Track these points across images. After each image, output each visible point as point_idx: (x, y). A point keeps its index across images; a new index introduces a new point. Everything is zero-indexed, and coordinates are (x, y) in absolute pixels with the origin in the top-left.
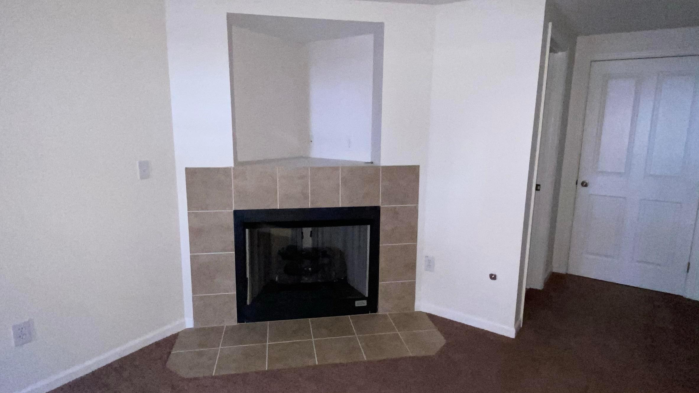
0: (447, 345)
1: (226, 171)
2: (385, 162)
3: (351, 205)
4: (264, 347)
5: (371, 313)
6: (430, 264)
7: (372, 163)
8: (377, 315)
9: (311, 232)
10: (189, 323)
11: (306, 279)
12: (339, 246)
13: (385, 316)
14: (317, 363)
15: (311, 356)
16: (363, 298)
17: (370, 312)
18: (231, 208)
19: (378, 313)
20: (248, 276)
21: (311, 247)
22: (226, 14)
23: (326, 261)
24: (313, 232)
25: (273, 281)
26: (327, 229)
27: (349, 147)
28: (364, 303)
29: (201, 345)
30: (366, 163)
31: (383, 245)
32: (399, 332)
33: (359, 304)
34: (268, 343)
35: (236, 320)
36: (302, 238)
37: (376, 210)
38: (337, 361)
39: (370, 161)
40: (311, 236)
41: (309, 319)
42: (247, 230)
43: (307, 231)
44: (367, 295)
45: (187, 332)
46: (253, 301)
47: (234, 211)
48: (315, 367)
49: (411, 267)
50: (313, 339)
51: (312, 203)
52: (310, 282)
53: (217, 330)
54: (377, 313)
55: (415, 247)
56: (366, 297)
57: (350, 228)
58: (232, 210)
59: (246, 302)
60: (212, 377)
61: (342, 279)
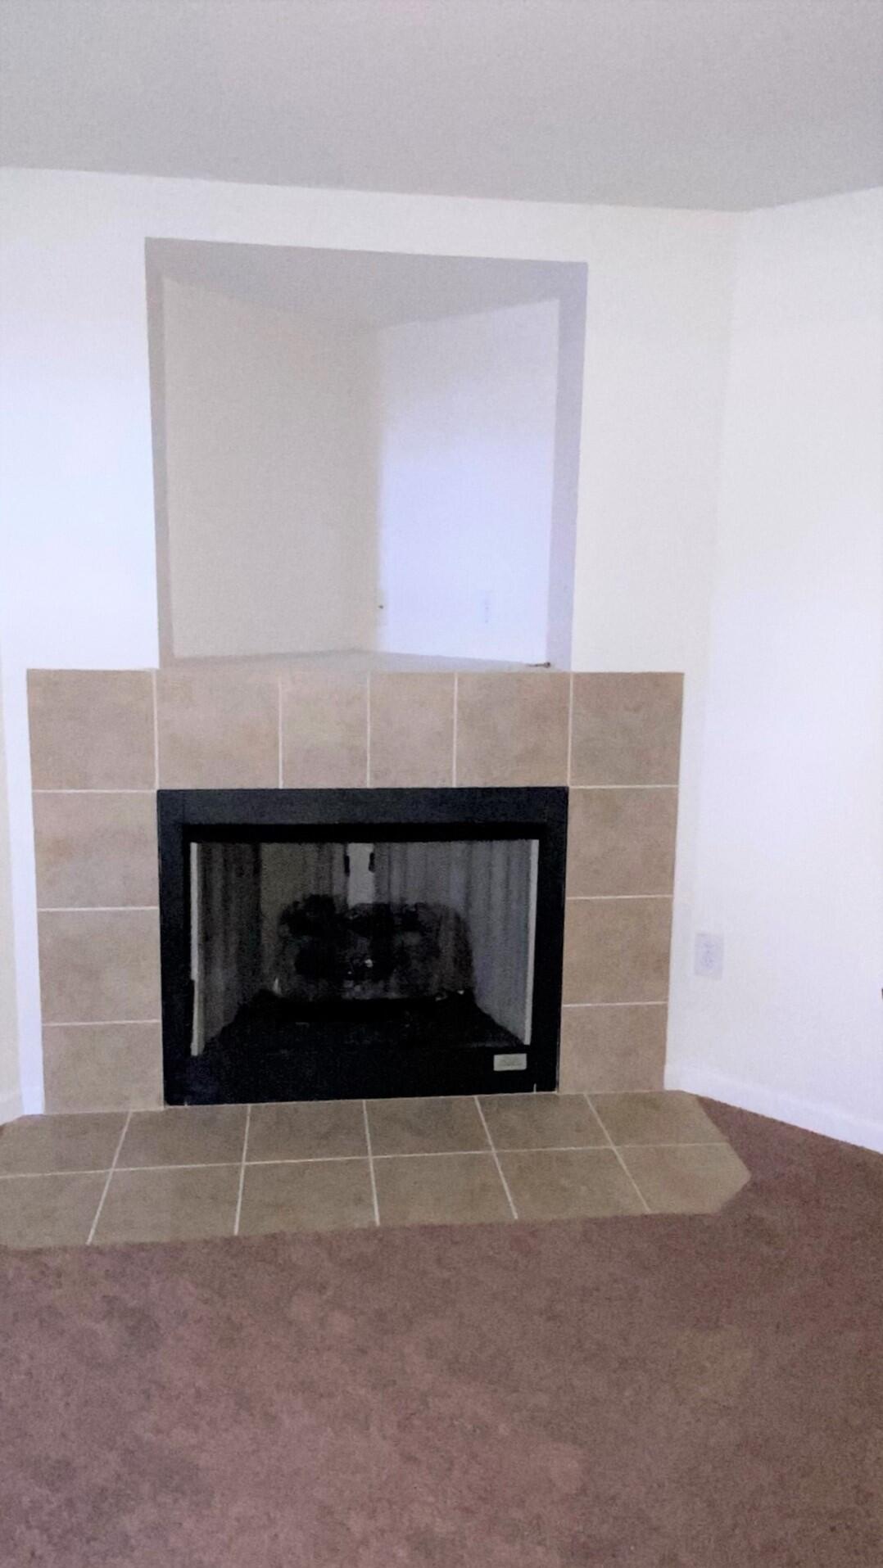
0: (754, 1187)
1: (136, 679)
2: (585, 659)
3: (485, 783)
4: (236, 1172)
5: (538, 1090)
6: (710, 955)
7: (548, 665)
8: (555, 1096)
9: (372, 856)
10: (32, 1101)
11: (355, 991)
12: (453, 898)
13: (577, 1102)
14: (378, 1222)
15: (361, 1200)
16: (515, 1047)
17: (535, 1086)
18: (151, 786)
19: (558, 1091)
20: (195, 973)
21: (370, 902)
22: (143, 242)
23: (413, 939)
24: (377, 855)
25: (266, 994)
26: (416, 850)
27: (487, 621)
28: (519, 1062)
29: (63, 1163)
30: (531, 666)
31: (574, 898)
32: (616, 1144)
33: (502, 1063)
34: (244, 1163)
35: (160, 1098)
36: (347, 871)
37: (559, 796)
38: (435, 1219)
39: (543, 661)
40: (372, 867)
41: (364, 1101)
42: (194, 847)
43: (360, 852)
44: (527, 1041)
45: (29, 1125)
46: (209, 1046)
47: (159, 792)
48: (371, 1234)
49: (657, 964)
50: (371, 1158)
51: (376, 776)
52: (368, 998)
53: (109, 1124)
54: (555, 1092)
55: (668, 903)
56: (527, 1046)
57: (481, 847)
58: (154, 789)
59: (189, 1050)
60: (87, 1250)
61: (459, 995)
